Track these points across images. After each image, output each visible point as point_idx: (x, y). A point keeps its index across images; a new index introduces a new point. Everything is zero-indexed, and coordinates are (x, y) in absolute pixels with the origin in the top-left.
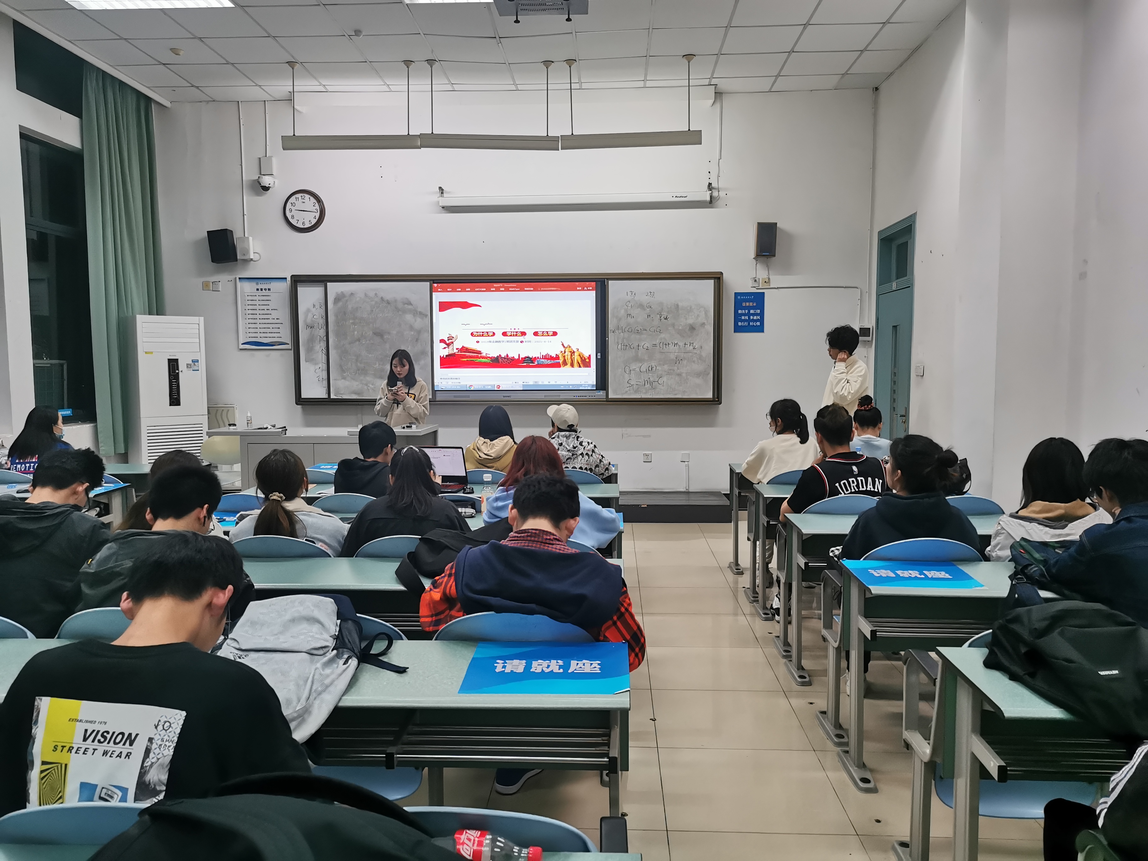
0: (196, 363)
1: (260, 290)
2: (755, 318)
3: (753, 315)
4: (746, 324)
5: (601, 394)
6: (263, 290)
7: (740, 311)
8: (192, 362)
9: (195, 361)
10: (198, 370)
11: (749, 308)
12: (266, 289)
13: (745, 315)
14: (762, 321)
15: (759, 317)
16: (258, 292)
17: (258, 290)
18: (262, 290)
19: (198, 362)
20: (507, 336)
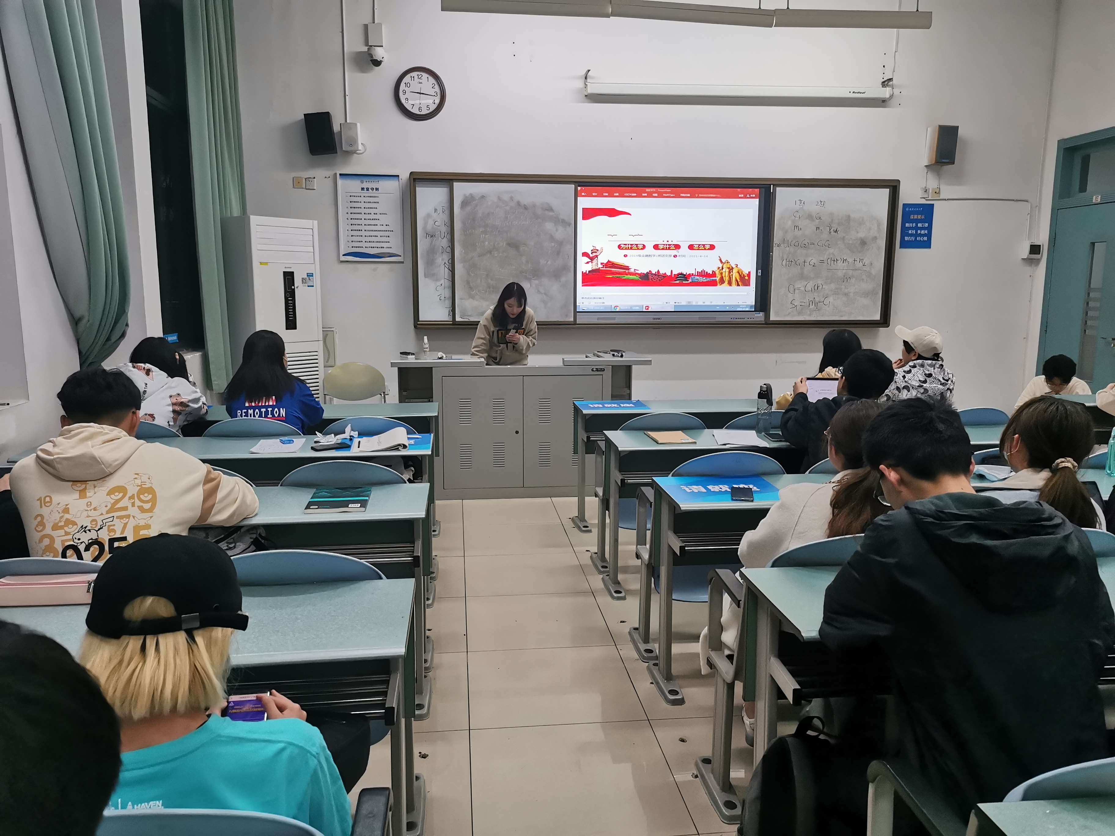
0: (311, 278)
1: (365, 189)
2: (923, 232)
3: (922, 229)
4: (913, 238)
5: (760, 316)
6: (370, 189)
7: (907, 225)
8: (307, 276)
9: (310, 275)
10: (313, 286)
11: (917, 221)
12: (373, 189)
13: (911, 228)
14: (929, 235)
15: (926, 232)
16: (363, 191)
17: (363, 189)
18: (368, 189)
19: (313, 276)
20: (659, 249)
